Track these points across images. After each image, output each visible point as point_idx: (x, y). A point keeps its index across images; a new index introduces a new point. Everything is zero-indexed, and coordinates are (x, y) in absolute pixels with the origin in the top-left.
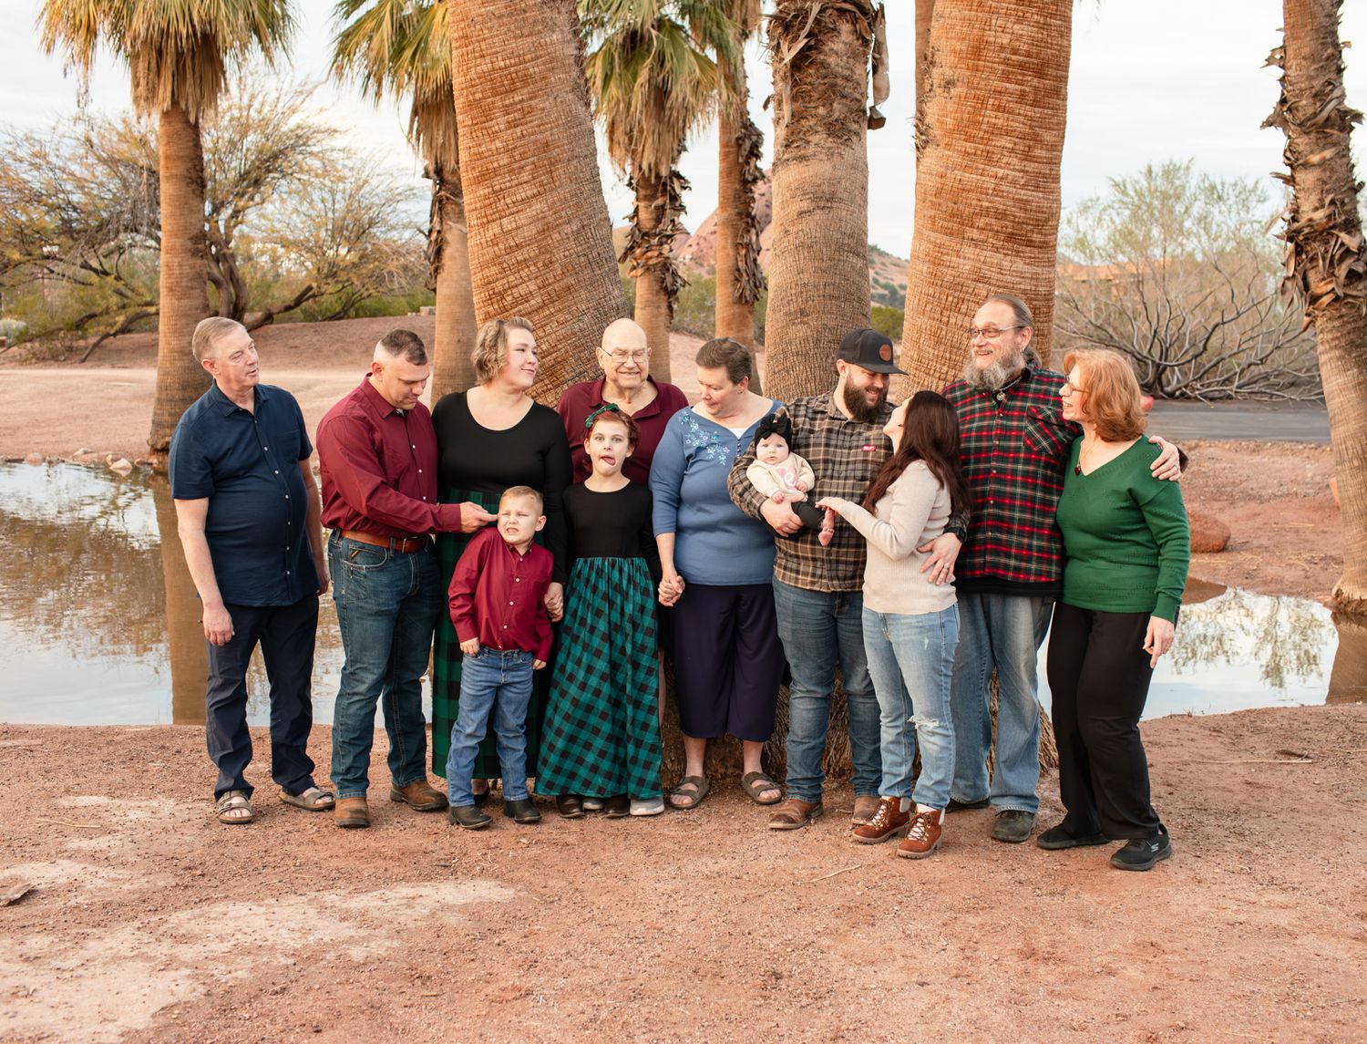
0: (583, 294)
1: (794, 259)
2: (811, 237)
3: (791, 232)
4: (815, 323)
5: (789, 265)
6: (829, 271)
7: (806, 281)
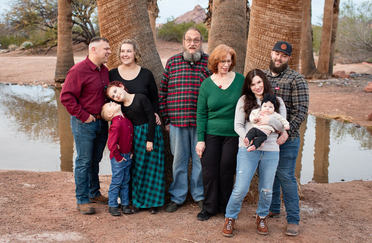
0: (135, 29)
1: (218, 17)
2: (224, 10)
3: (218, 8)
4: (224, 40)
5: (216, 19)
6: (230, 21)
7: (222, 25)
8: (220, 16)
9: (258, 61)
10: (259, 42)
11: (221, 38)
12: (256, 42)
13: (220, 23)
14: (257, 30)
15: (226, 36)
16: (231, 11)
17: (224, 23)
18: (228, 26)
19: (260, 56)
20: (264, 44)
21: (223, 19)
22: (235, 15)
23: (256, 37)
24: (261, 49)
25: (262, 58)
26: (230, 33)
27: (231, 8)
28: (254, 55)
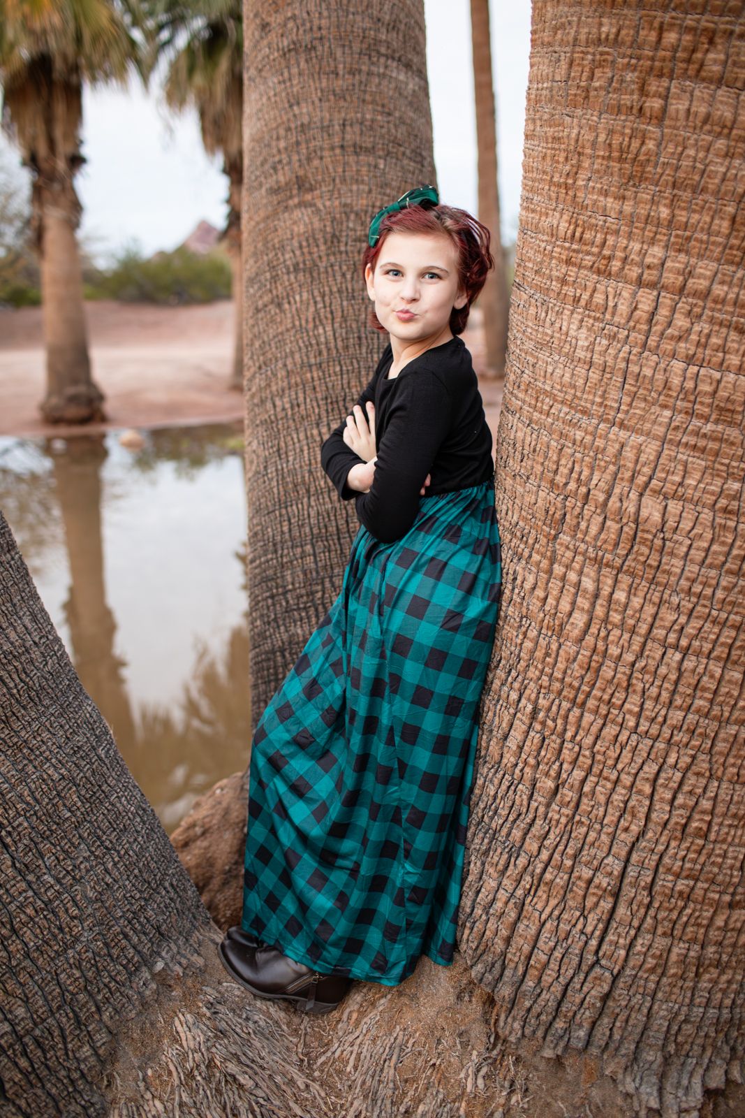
1: (281, 78)
2: (311, 29)
3: (274, 25)
4: (328, 203)
5: (272, 93)
6: (351, 96)
7: (306, 120)
8: (295, 70)
9: (646, 300)
10: (651, 145)
11: (308, 197)
12: (621, 151)
13: (295, 108)
14: (623, 50)
15: (334, 180)
16: (351, 38)
17: (318, 110)
18: (344, 125)
19: (656, 261)
20: (692, 152)
21: (311, 81)
22: (375, 59)
23: (613, 108)
24: (666, 198)
25: (678, 273)
26: (357, 163)
27: (351, 16)
28: (604, 258)
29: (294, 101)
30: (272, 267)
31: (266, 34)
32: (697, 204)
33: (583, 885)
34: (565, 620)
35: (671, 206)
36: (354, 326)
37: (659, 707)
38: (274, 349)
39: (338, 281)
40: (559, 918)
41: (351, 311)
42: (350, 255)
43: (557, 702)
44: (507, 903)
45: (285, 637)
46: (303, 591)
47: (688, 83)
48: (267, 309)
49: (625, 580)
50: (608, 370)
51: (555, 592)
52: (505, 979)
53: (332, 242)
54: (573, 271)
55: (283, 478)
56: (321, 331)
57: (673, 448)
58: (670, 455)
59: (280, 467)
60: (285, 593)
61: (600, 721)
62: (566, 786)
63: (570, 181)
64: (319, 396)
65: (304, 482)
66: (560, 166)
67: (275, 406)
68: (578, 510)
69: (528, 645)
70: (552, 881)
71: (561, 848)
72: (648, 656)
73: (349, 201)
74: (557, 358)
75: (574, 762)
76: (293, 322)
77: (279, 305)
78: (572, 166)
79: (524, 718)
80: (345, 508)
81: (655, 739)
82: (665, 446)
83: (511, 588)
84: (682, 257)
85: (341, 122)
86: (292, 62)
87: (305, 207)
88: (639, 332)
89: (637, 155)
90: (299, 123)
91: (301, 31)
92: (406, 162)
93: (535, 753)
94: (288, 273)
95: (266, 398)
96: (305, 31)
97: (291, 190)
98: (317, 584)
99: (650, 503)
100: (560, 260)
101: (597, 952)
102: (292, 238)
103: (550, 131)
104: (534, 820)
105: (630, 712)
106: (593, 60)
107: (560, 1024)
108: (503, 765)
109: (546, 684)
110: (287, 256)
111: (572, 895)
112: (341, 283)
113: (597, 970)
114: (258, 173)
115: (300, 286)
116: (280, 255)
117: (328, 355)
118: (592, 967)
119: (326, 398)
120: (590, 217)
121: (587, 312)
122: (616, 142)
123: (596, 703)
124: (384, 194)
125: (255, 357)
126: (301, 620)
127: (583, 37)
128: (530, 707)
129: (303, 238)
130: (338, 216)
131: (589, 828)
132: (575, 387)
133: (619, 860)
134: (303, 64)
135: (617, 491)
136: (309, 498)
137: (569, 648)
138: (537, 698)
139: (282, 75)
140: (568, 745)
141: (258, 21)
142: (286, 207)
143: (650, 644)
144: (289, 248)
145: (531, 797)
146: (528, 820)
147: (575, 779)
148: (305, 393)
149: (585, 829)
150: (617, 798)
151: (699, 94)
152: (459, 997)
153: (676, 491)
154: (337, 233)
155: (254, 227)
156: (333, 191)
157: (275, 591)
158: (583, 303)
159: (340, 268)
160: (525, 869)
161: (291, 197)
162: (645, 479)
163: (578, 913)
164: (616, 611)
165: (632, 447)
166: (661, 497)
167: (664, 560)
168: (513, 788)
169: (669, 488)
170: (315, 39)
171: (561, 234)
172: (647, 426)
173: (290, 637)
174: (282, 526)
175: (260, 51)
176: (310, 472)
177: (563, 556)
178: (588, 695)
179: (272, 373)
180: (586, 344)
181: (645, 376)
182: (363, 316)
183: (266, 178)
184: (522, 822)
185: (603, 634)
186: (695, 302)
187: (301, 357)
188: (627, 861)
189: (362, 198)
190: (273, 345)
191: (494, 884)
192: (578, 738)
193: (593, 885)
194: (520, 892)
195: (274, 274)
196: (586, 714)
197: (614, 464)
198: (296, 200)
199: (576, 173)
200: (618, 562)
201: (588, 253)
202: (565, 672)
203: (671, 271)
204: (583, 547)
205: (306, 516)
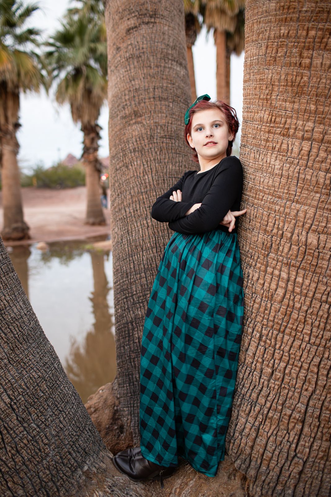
1: (126, 70)
2: (139, 49)
3: (122, 48)
4: (148, 122)
5: (122, 76)
6: (157, 76)
7: (137, 87)
8: (132, 66)
9: (306, 146)
10: (305, 79)
11: (139, 119)
12: (292, 82)
13: (133, 82)
14: (291, 40)
15: (151, 112)
16: (156, 52)
17: (143, 82)
18: (154, 89)
19: (310, 129)
20: (324, 81)
21: (139, 71)
22: (167, 61)
23: (287, 64)
24: (313, 101)
25: (320, 133)
26: (161, 104)
27: (156, 44)
28: (286, 129)
29: (132, 79)
30: (123, 150)
31: (119, 52)
32: (327, 103)
33: (287, 418)
34: (274, 292)
35: (316, 104)
36: (161, 174)
37: (319, 330)
38: (125, 186)
39: (154, 155)
40: (276, 435)
41: (160, 168)
42: (159, 144)
43: (271, 331)
44: (251, 429)
45: (133, 316)
46: (141, 294)
47: (321, 52)
48: (121, 169)
49: (301, 272)
50: (290, 177)
51: (269, 280)
52: (252, 466)
53: (150, 138)
54: (271, 136)
55: (130, 243)
56: (146, 177)
57: (321, 211)
58: (320, 214)
59: (129, 239)
60: (132, 296)
61: (292, 339)
62: (277, 370)
63: (269, 97)
64: (146, 206)
65: (140, 245)
66: (264, 91)
67: (126, 211)
68: (278, 242)
69: (256, 306)
70: (272, 417)
71: (276, 400)
72: (313, 307)
73: (157, 121)
74: (265, 174)
75: (281, 359)
76: (134, 174)
77: (127, 167)
78: (269, 90)
79: (255, 340)
80: (160, 256)
81: (318, 346)
82: (318, 210)
83: (246, 280)
84: (322, 126)
85: (153, 87)
86: (131, 62)
87: (138, 124)
88: (304, 160)
89: (299, 83)
90: (134, 88)
91: (135, 50)
92: (181, 104)
93: (262, 356)
94: (131, 153)
95: (122, 208)
96: (136, 50)
97: (131, 117)
98: (148, 291)
99: (312, 236)
100: (265, 132)
101: (295, 451)
102: (132, 138)
103: (258, 77)
104: (262, 388)
105: (306, 333)
106: (278, 45)
107: (279, 488)
108: (246, 363)
109: (265, 323)
110: (130, 145)
111: (282, 423)
112: (155, 156)
113: (296, 459)
114: (116, 110)
115: (136, 158)
116: (127, 145)
117: (150, 187)
118: (293, 458)
119: (150, 207)
120: (279, 112)
121: (279, 153)
122: (289, 78)
123: (290, 330)
124: (173, 118)
125: (116, 191)
126: (140, 308)
127: (272, 36)
128: (258, 335)
129: (137, 137)
130: (153, 127)
131: (289, 390)
132: (274, 186)
133: (304, 405)
134: (136, 63)
135: (296, 231)
136: (143, 252)
137: (276, 305)
138: (262, 330)
139: (126, 68)
140: (277, 351)
141: (115, 47)
142: (129, 124)
143: (314, 301)
144: (131, 142)
145: (260, 377)
146: (259, 388)
147: (281, 367)
148: (140, 205)
149: (287, 391)
150: (302, 375)
151: (326, 56)
152: (229, 478)
153: (323, 230)
154: (153, 135)
155: (115, 134)
156: (150, 116)
157: (127, 295)
158: (277, 149)
159: (155, 149)
160: (259, 412)
161: (132, 120)
162: (309, 225)
163: (285, 432)
164: (298, 287)
165: (302, 211)
166: (317, 233)
167: (319, 262)
168: (251, 373)
169: (320, 229)
170: (141, 53)
171: (265, 120)
172: (309, 201)
173: (135, 315)
174: (130, 265)
175: (116, 59)
176: (143, 240)
177: (271, 263)
178: (286, 327)
179: (124, 197)
180: (279, 167)
181: (307, 179)
182: (165, 170)
183: (120, 112)
184: (256, 389)
185: (292, 298)
186: (328, 145)
187: (138, 189)
188: (307, 405)
189: (163, 120)
190: (124, 184)
191: (244, 420)
192: (282, 347)
193: (292, 418)
194: (257, 423)
195: (124, 153)
196: (285, 336)
197: (294, 219)
198: (134, 121)
199: (271, 93)
200: (298, 264)
201: (278, 127)
202: (274, 317)
203: (317, 133)
204: (281, 258)
205: (141, 260)
